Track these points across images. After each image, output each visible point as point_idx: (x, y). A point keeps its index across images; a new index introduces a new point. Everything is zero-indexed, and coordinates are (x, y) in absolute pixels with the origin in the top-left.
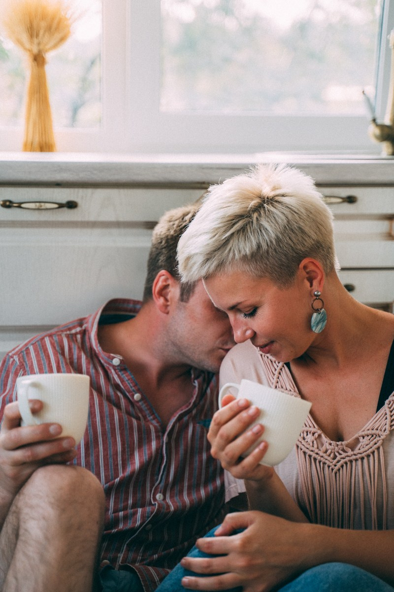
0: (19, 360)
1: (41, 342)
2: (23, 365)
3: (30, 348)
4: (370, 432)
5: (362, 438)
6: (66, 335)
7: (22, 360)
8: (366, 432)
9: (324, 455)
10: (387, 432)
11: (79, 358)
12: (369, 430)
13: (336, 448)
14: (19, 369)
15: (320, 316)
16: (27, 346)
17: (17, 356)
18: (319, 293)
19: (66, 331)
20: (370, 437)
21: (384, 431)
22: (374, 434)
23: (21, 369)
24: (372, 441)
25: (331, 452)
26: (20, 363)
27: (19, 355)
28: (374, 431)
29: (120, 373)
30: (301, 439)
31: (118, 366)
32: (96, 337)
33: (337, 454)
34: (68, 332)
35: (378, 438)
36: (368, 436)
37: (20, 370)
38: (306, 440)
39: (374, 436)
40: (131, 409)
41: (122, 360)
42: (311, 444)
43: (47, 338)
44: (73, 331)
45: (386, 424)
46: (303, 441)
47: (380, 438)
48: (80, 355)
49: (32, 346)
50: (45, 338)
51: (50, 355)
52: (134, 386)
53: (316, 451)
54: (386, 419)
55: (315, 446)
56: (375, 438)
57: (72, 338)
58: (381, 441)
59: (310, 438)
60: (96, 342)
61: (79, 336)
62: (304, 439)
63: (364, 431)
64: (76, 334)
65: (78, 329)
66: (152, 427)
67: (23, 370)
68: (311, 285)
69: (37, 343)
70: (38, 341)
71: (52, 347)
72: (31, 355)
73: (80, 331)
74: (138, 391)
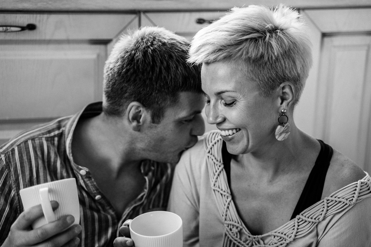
0: (5, 159)
1: (25, 144)
2: (9, 165)
3: (15, 148)
4: (280, 235)
5: (273, 237)
6: (46, 138)
7: (8, 161)
8: (277, 234)
9: (244, 244)
10: (291, 239)
11: (55, 162)
12: (279, 233)
13: (254, 240)
14: (5, 168)
15: (283, 129)
16: (13, 147)
17: (4, 155)
18: (285, 111)
19: (46, 133)
20: (279, 238)
21: (290, 237)
22: (282, 237)
23: (6, 168)
24: (279, 242)
25: (250, 242)
26: (6, 163)
27: (6, 154)
28: (283, 236)
29: (85, 180)
30: (229, 230)
31: (85, 175)
32: (70, 145)
33: (254, 243)
34: (48, 135)
35: (284, 241)
36: (278, 237)
37: (5, 170)
38: (232, 231)
39: (282, 239)
40: (93, 205)
41: (88, 172)
42: (236, 235)
43: (30, 140)
44: (52, 134)
45: (292, 233)
46: (230, 232)
47: (285, 242)
48: (56, 159)
49: (17, 147)
50: (29, 141)
51: (32, 158)
52: (96, 190)
53: (239, 240)
54: (294, 229)
55: (239, 237)
56: (282, 240)
57: (50, 140)
58: (286, 244)
59: (235, 230)
60: (69, 151)
61: (56, 139)
62: (231, 230)
63: (276, 232)
64: (55, 136)
65: (57, 132)
66: (109, 217)
67: (8, 170)
68: (282, 103)
69: (21, 145)
70: (22, 143)
71: (33, 151)
72: (15, 155)
73: (58, 134)
74: (99, 193)
